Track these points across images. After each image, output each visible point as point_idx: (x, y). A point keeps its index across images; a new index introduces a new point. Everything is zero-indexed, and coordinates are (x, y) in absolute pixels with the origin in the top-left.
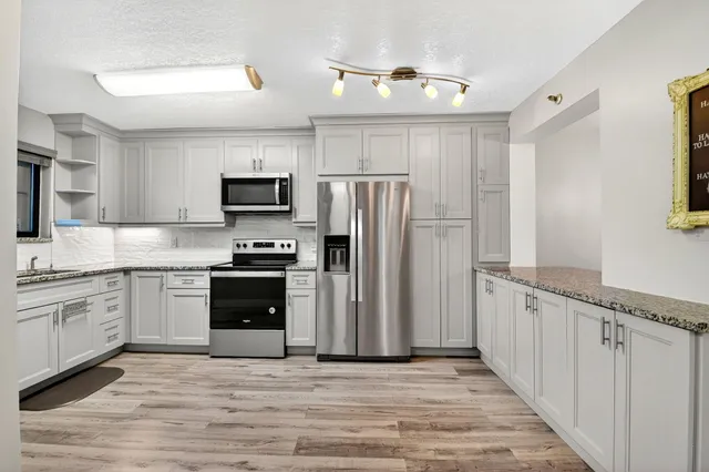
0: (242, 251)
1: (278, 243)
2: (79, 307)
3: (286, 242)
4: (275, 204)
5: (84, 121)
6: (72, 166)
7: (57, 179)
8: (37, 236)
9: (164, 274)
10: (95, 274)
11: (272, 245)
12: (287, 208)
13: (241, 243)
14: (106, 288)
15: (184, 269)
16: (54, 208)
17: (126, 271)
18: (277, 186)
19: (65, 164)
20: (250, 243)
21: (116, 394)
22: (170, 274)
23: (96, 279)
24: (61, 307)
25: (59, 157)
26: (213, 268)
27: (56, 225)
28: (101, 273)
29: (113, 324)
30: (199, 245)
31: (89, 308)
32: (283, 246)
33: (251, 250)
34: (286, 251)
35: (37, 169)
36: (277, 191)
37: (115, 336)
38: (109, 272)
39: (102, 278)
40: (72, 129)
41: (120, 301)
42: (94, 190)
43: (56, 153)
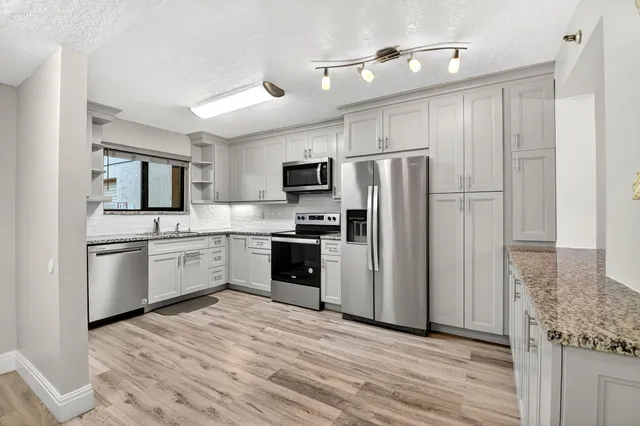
0: (302, 222)
1: (326, 216)
2: (195, 255)
3: (332, 216)
4: (318, 184)
5: (204, 136)
6: (202, 166)
7: (193, 175)
8: (183, 210)
9: (247, 237)
10: (205, 235)
11: (321, 218)
12: (326, 187)
13: (301, 216)
14: (213, 245)
15: (257, 235)
16: (192, 194)
17: (227, 234)
18: (319, 170)
19: (196, 165)
20: (307, 217)
21: (205, 313)
22: (251, 237)
23: (206, 238)
24: (183, 254)
25: (193, 161)
26: (273, 235)
27: (192, 204)
28: (209, 235)
29: (219, 269)
30: (276, 217)
31: (201, 257)
32: (329, 218)
33: (307, 222)
34: (332, 223)
35: (183, 169)
36: (319, 174)
37: (220, 278)
38: (215, 234)
39: (210, 238)
40: (197, 142)
41: (223, 254)
42: (212, 181)
43: (191, 158)
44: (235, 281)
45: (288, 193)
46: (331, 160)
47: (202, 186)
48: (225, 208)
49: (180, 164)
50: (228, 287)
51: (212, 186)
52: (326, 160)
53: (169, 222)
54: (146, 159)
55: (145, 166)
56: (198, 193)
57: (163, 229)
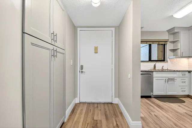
2: (173, 79)
5: (175, 29)
7: (169, 47)
8: (164, 61)
10: (177, 71)
14: (181, 76)
16: (168, 53)
17: (189, 72)
19: (171, 42)
21: (180, 106)
23: (178, 73)
24: (167, 78)
25: (169, 41)
27: (169, 58)
28: (179, 71)
29: (184, 87)
31: (175, 80)
35: (164, 45)
37: (185, 91)
38: (182, 71)
39: (180, 73)
40: (171, 33)
42: (179, 47)
43: (168, 40)
47: (174, 50)
48: (185, 60)
49: (163, 43)
50: (188, 96)
51: (179, 50)
53: (159, 65)
55: (150, 46)
56: (172, 53)
57: (157, 68)
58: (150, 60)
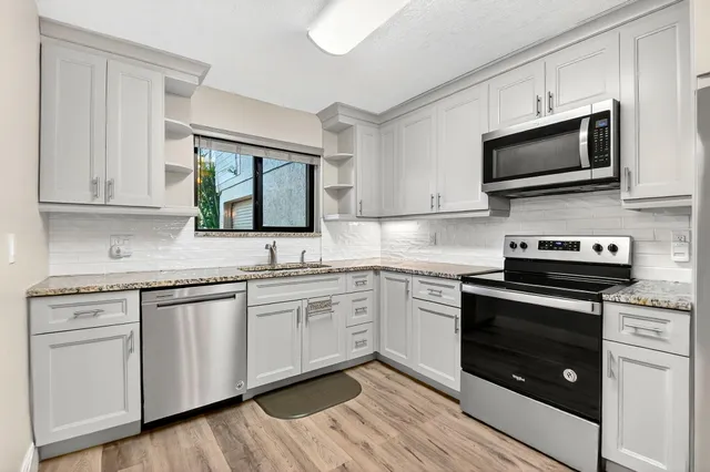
0: (519, 254)
1: (587, 243)
2: (323, 306)
3: (605, 242)
4: (579, 168)
6: (338, 161)
7: (327, 177)
8: (312, 231)
9: (409, 278)
10: (340, 271)
11: (575, 246)
12: (607, 172)
13: (518, 241)
14: (353, 287)
15: (430, 275)
17: (376, 270)
18: (583, 134)
20: (533, 243)
22: (416, 279)
23: (342, 277)
24: (305, 304)
25: (325, 155)
26: (466, 279)
27: (325, 221)
28: (347, 271)
29: (362, 328)
31: (334, 308)
32: (598, 248)
33: (534, 253)
34: (606, 257)
35: (312, 168)
36: (584, 144)
37: (364, 342)
38: (356, 270)
39: (350, 276)
40: (331, 123)
41: (367, 304)
42: (353, 184)
43: (322, 150)
44: (388, 352)
45: (491, 194)
46: (618, 106)
47: (339, 193)
48: (373, 227)
49: (309, 161)
50: (376, 358)
51: (352, 192)
52: (608, 106)
53: (290, 249)
54: (260, 153)
56: (333, 203)
57: (281, 260)
58: (258, 226)
